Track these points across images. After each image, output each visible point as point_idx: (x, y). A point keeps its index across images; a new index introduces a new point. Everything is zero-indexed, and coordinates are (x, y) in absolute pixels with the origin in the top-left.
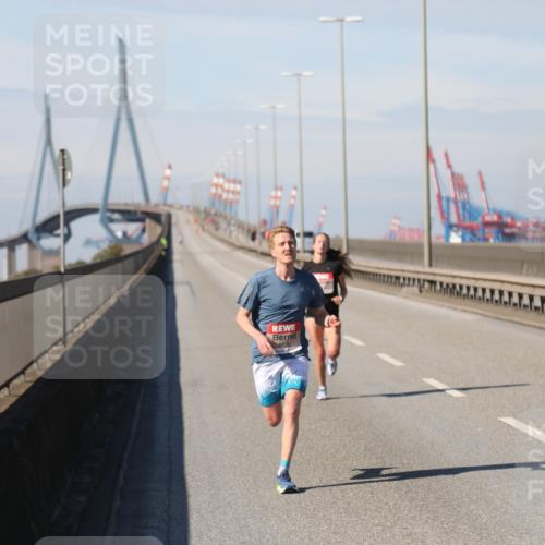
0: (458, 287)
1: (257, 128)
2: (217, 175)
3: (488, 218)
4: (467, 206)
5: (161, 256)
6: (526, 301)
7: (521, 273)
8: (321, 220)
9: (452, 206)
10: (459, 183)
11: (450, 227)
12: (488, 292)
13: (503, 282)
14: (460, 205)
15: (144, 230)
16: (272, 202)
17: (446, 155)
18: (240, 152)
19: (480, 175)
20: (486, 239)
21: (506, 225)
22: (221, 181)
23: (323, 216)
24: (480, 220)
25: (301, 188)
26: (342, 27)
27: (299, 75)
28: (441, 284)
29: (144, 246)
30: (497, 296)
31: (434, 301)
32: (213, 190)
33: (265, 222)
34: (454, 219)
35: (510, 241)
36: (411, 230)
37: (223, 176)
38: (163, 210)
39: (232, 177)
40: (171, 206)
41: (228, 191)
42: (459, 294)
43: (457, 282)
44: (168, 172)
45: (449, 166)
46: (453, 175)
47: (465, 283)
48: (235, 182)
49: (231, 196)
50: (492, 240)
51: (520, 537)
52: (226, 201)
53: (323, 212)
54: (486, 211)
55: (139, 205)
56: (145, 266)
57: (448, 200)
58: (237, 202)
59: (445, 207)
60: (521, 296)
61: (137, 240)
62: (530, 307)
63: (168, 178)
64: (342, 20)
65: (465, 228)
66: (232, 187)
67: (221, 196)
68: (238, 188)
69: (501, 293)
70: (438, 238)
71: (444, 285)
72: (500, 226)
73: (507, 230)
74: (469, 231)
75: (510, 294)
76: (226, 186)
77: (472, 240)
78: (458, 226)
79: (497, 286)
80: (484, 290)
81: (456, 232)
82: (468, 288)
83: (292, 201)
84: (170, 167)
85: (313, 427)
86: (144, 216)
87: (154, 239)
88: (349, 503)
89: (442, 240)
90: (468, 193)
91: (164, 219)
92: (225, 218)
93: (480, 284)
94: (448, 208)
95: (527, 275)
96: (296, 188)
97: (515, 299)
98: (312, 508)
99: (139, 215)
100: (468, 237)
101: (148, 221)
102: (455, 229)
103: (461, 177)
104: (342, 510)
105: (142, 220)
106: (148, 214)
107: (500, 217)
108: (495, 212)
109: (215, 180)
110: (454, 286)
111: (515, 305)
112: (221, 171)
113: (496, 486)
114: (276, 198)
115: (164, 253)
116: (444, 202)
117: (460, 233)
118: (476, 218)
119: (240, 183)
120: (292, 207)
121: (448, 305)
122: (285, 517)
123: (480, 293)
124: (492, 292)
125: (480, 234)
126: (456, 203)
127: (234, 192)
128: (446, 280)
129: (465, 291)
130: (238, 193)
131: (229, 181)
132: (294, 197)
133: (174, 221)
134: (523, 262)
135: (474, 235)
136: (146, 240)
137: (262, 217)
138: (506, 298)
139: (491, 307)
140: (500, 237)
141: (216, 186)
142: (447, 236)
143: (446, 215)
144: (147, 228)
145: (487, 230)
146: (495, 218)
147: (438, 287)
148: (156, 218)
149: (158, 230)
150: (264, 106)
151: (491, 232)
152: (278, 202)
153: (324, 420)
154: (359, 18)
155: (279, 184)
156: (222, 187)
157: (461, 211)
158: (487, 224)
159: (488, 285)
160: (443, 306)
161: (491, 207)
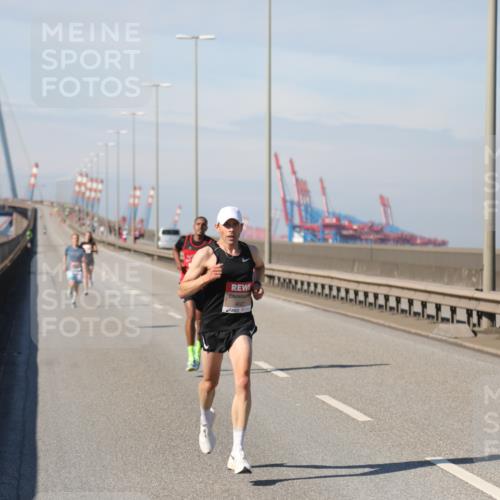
0: (293, 282)
1: (118, 133)
2: (81, 175)
3: (328, 221)
4: (309, 209)
5: (26, 247)
6: (352, 295)
7: (352, 271)
8: (177, 218)
9: (296, 209)
10: (302, 188)
11: (294, 228)
12: (319, 287)
13: (332, 278)
14: (303, 208)
15: (11, 223)
16: (131, 201)
17: (291, 162)
18: (102, 154)
19: (321, 181)
20: (326, 240)
21: (344, 228)
22: (84, 180)
23: (179, 215)
24: (320, 223)
25: (156, 188)
26: (196, 45)
27: (157, 86)
28: (279, 279)
29: (10, 238)
30: (327, 291)
31: (271, 294)
32: (77, 188)
33: (124, 219)
34: (297, 221)
35: (347, 242)
36: (258, 229)
37: (87, 176)
38: (29, 205)
39: (95, 176)
40: (36, 202)
41: (91, 190)
42: (294, 288)
43: (293, 277)
44: (35, 170)
45: (294, 172)
46: (297, 180)
47: (299, 278)
48: (97, 181)
49: (93, 194)
50: (330, 241)
51: (320, 493)
52: (89, 198)
53: (179, 211)
54: (326, 214)
55: (6, 200)
56: (11, 257)
57: (292, 203)
58: (99, 200)
59: (289, 210)
60: (347, 291)
61: (4, 233)
62: (354, 301)
63: (35, 176)
64: (197, 38)
65: (307, 229)
66: (95, 185)
67: (84, 194)
68: (100, 187)
69: (331, 288)
70: (283, 237)
71: (282, 280)
72: (338, 228)
73: (345, 232)
74: (310, 232)
75: (339, 289)
76: (89, 185)
77: (312, 240)
78: (301, 227)
79: (327, 282)
80: (316, 285)
81: (299, 232)
82: (302, 283)
83: (150, 200)
84: (37, 166)
85: (153, 401)
86: (11, 210)
87: (20, 232)
88: (178, 465)
89: (286, 240)
90: (310, 197)
91: (29, 213)
92: (87, 214)
93: (313, 280)
94: (292, 210)
95: (358, 273)
96: (153, 188)
97: (343, 294)
98: (145, 468)
99: (7, 210)
100: (309, 237)
101: (15, 215)
102: (298, 229)
103: (305, 183)
104: (172, 471)
105: (10, 215)
106: (15, 209)
107: (338, 219)
108: (334, 215)
109: (79, 179)
110: (290, 281)
111: (342, 299)
112: (84, 170)
113: (305, 452)
114: (134, 197)
115: (29, 245)
116: (288, 205)
117: (303, 234)
118: (317, 221)
119: (102, 182)
120: (149, 205)
121: (283, 297)
122: (122, 475)
123: (312, 288)
124: (323, 286)
125: (320, 235)
126: (299, 205)
127: (96, 191)
128: (284, 276)
129: (299, 286)
130: (100, 191)
131: (92, 180)
132: (152, 197)
133: (39, 214)
134: (354, 261)
135: (315, 236)
136: (13, 232)
137: (122, 214)
138: (334, 292)
139: (322, 300)
140: (338, 238)
141: (80, 184)
142: (291, 236)
143: (289, 217)
144: (14, 222)
145: (327, 232)
146: (334, 221)
147: (276, 281)
148: (23, 212)
149: (25, 223)
150: (124, 113)
151: (330, 233)
152: (137, 201)
153: (164, 395)
154: (212, 37)
155: (137, 185)
156: (85, 185)
157: (303, 213)
158: (326, 226)
159: (320, 281)
160: (279, 298)
161: (331, 210)
